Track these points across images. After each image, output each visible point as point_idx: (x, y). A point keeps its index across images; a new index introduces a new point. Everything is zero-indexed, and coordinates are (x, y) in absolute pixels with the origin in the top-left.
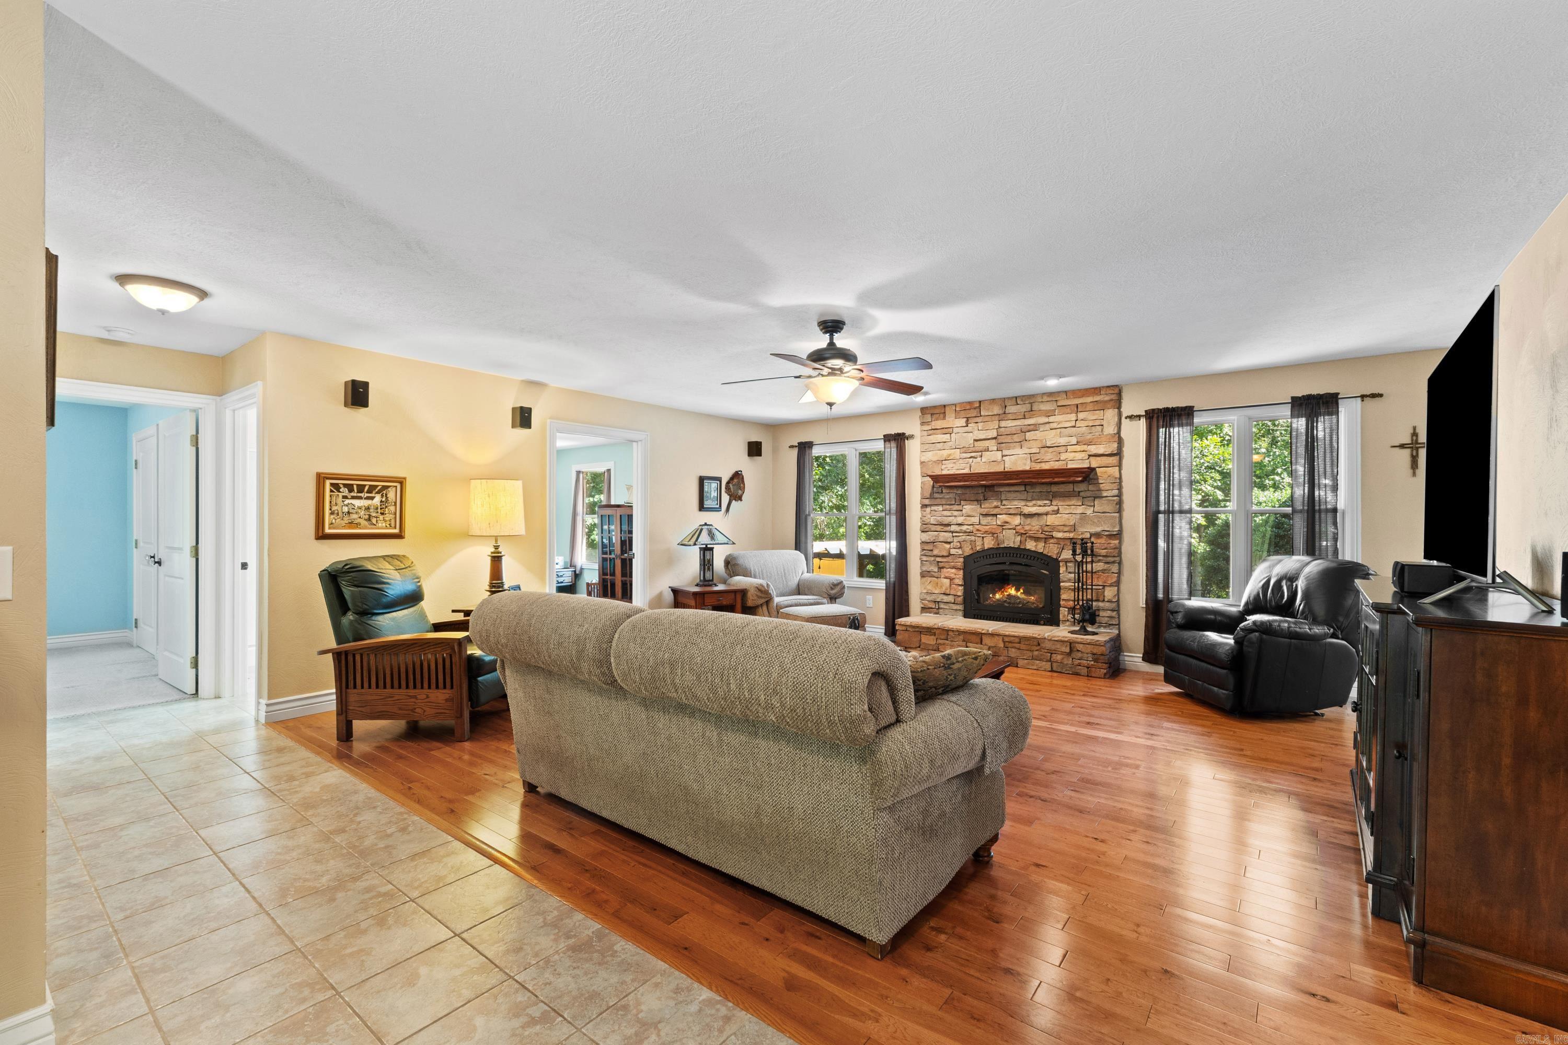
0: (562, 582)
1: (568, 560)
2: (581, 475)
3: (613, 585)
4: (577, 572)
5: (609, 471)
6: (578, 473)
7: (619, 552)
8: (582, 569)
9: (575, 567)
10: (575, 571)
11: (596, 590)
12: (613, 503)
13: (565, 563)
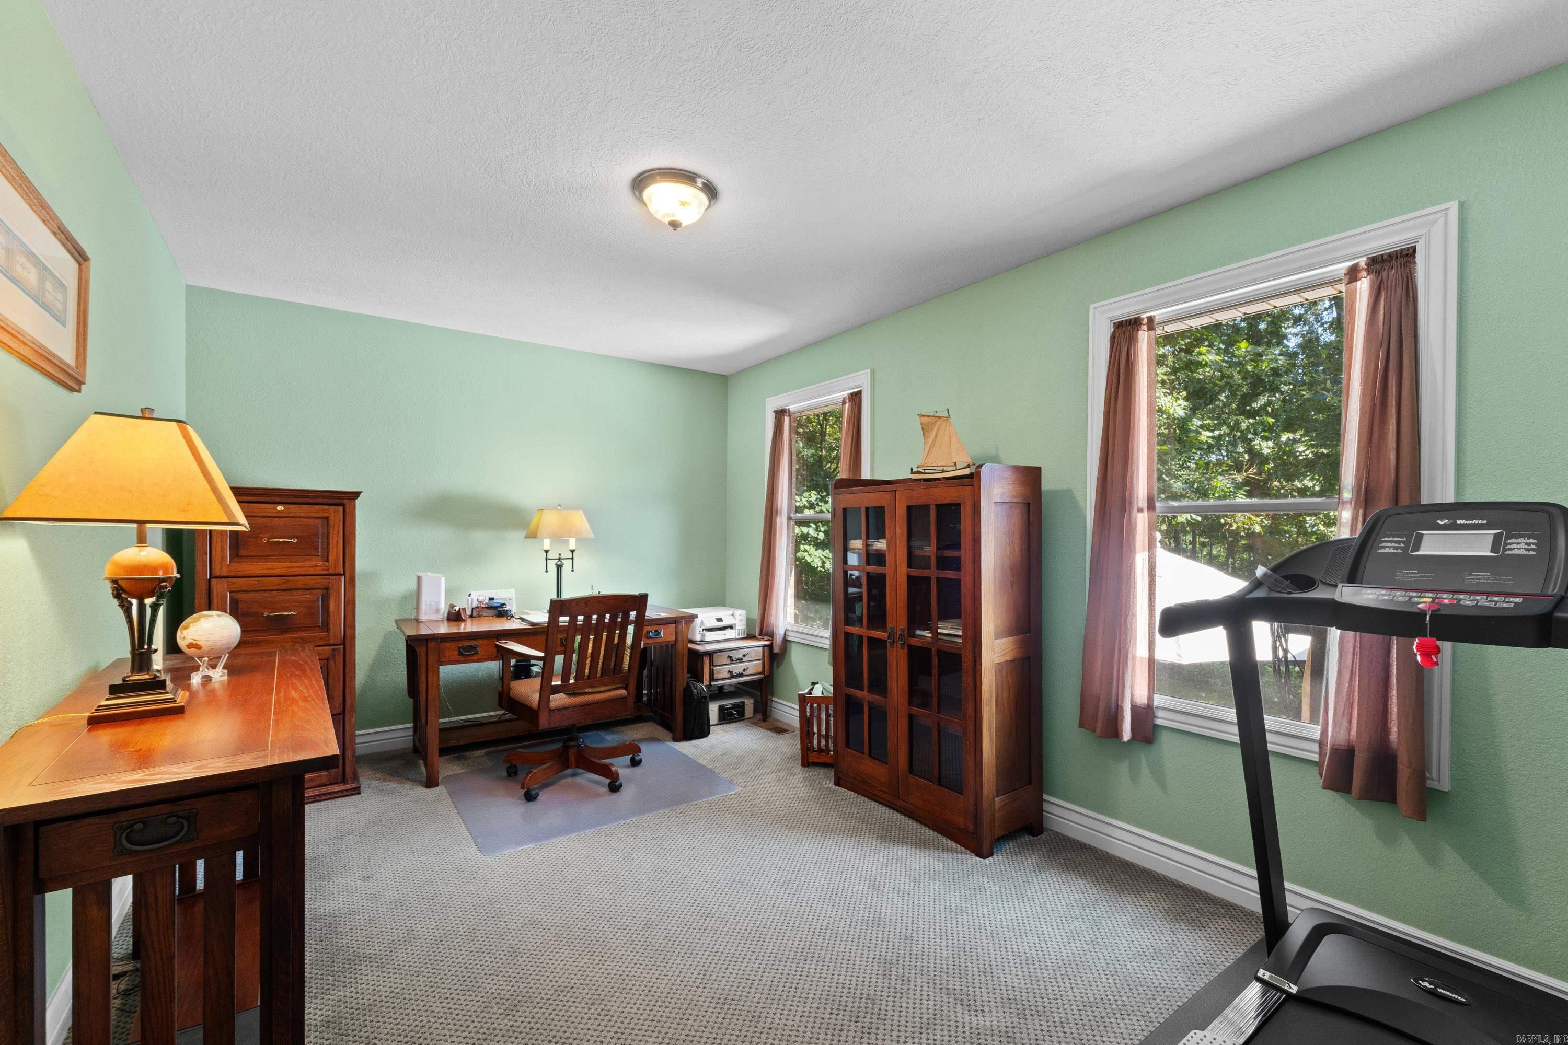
0: (740, 675)
1: (756, 615)
2: (786, 420)
3: (879, 715)
4: (776, 650)
5: (856, 398)
6: (780, 414)
7: (902, 625)
8: (786, 641)
9: (771, 635)
10: (770, 647)
11: (823, 716)
12: (866, 475)
13: (749, 621)
